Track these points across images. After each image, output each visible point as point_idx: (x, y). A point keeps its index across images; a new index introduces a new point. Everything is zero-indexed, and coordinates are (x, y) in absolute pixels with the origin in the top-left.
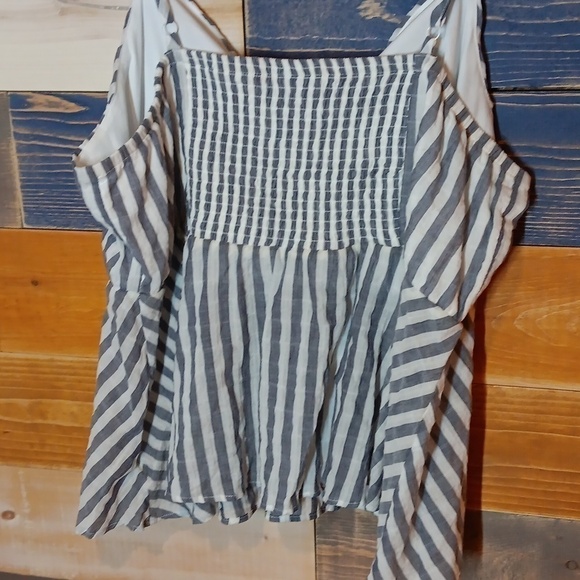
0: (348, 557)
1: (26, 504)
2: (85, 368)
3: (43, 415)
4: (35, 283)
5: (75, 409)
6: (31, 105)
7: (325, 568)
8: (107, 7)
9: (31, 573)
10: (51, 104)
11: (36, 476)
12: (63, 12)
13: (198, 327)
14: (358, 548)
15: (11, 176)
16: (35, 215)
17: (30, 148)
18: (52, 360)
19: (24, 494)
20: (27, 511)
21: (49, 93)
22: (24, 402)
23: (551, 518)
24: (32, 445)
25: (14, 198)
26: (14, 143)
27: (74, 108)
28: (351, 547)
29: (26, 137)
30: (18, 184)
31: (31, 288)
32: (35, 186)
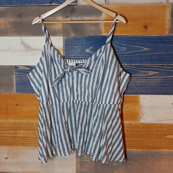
0: (83, 162)
1: (11, 155)
2: (27, 123)
3: (17, 134)
4: (17, 105)
5: (24, 132)
6: (19, 68)
7: (78, 165)
8: (36, 49)
9: (11, 172)
10: (23, 68)
11: (14, 149)
12: (27, 50)
14: (85, 160)
15: (14, 83)
16: (18, 91)
17: (18, 77)
18: (20, 122)
19: (11, 153)
20: (11, 157)
21: (23, 66)
22: (12, 132)
24: (13, 141)
25: (14, 87)
26: (15, 76)
27: (28, 69)
29: (17, 75)
30: (15, 84)
31: (16, 106)
32: (19, 85)
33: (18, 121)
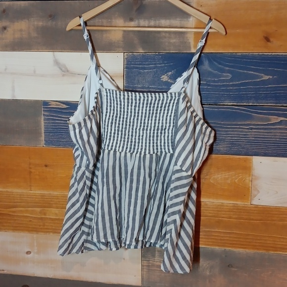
0: (153, 265)
1: (36, 248)
2: (62, 197)
3: (45, 214)
4: (46, 166)
5: (57, 212)
6: (50, 105)
7: (145, 270)
8: (79, 74)
9: (36, 275)
10: (57, 105)
11: (41, 237)
12: (63, 75)
13: (105, 180)
14: (157, 262)
15: (41, 129)
16: (48, 142)
17: (48, 119)
18: (50, 194)
19: (35, 244)
20: (36, 251)
21: (57, 101)
22: (38, 209)
23: (223, 248)
24: (40, 226)
25: (41, 136)
26: (43, 118)
27: (65, 106)
28: (154, 261)
29: (47, 116)
30: (43, 131)
31: (44, 168)
32: (49, 132)
33: (48, 193)
